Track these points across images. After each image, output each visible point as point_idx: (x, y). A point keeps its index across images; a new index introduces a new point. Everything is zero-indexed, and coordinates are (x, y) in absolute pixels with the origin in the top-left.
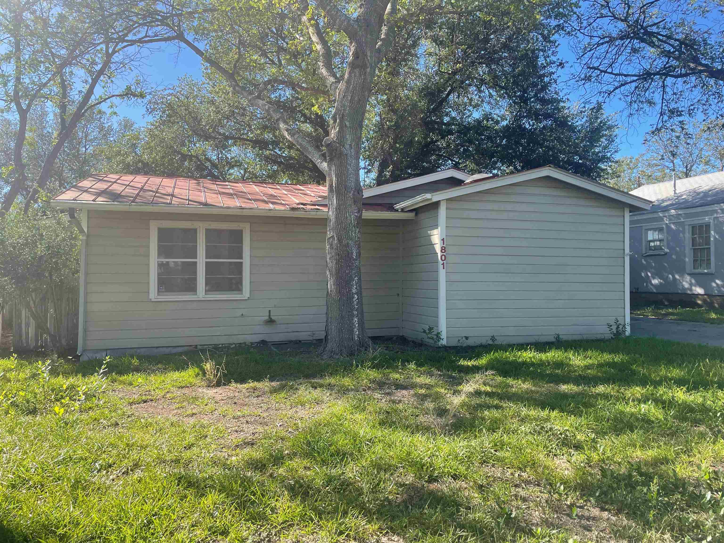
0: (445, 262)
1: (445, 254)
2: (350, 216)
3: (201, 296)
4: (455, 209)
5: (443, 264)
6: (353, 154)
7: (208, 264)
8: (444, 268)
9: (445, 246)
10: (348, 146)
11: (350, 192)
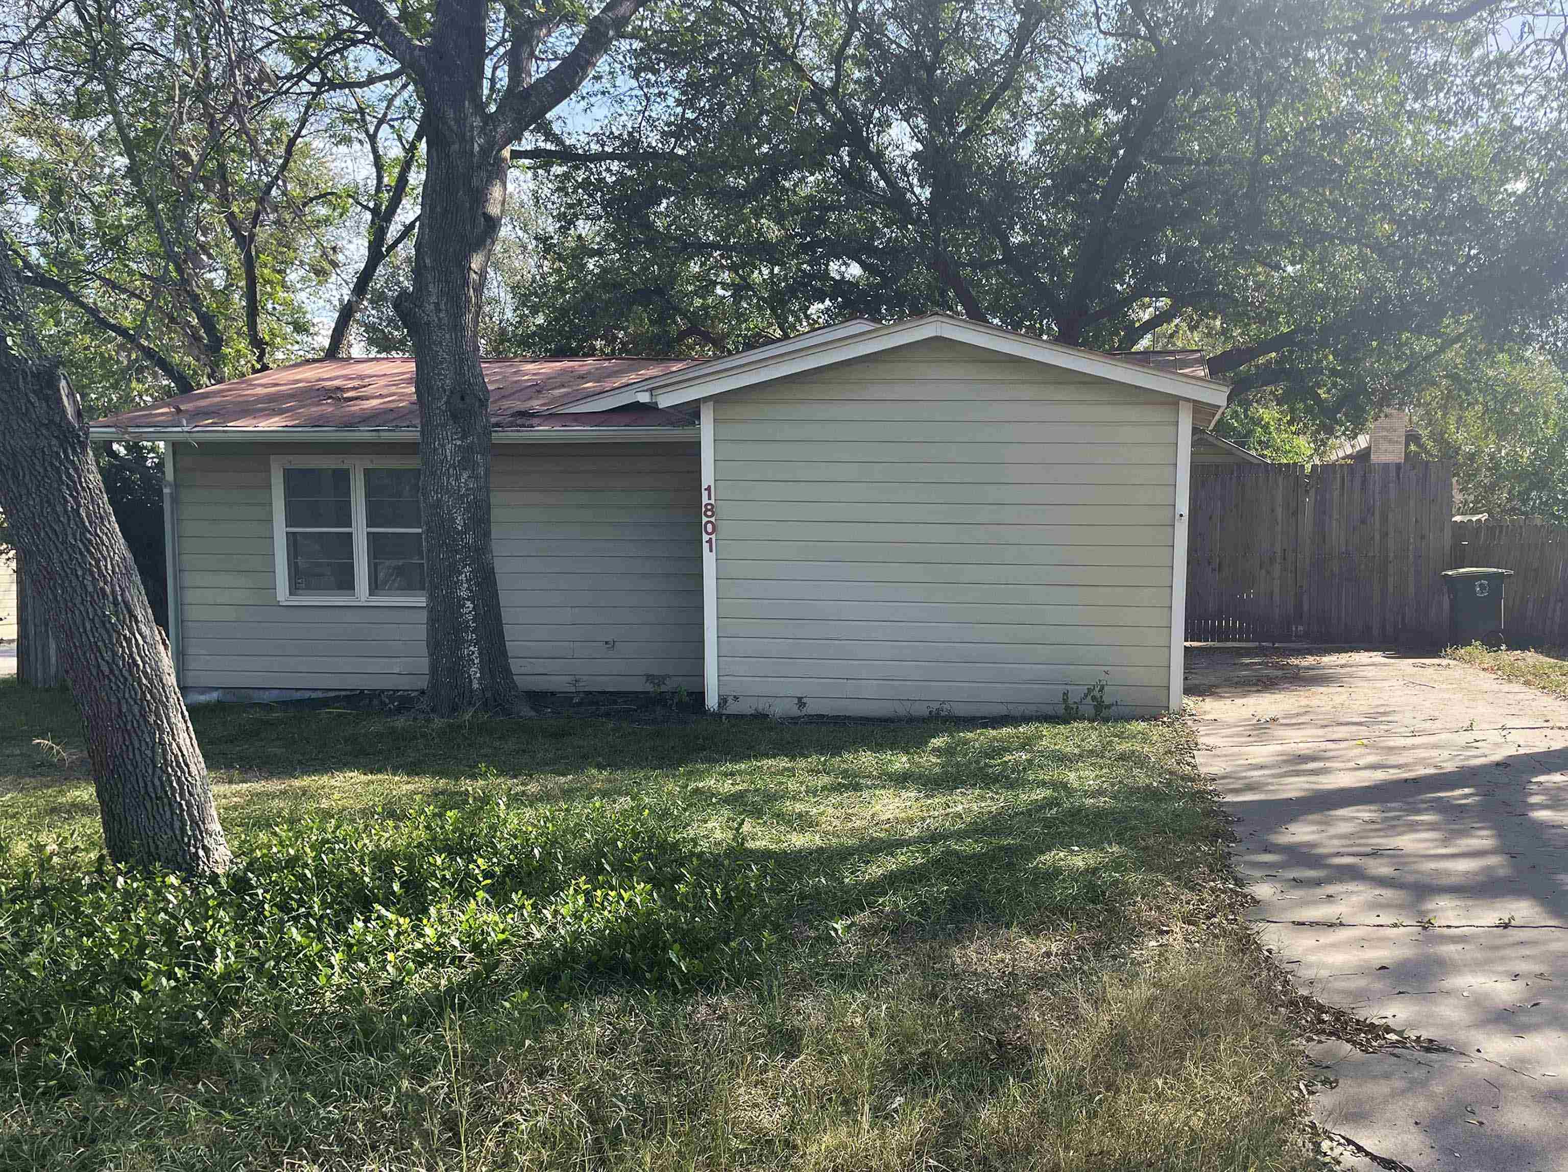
0: (713, 537)
1: (713, 519)
2: (443, 446)
3: (363, 599)
4: (745, 421)
5: (710, 541)
6: (445, 321)
7: (372, 538)
8: (711, 551)
9: (712, 502)
10: (432, 307)
11: (439, 399)
